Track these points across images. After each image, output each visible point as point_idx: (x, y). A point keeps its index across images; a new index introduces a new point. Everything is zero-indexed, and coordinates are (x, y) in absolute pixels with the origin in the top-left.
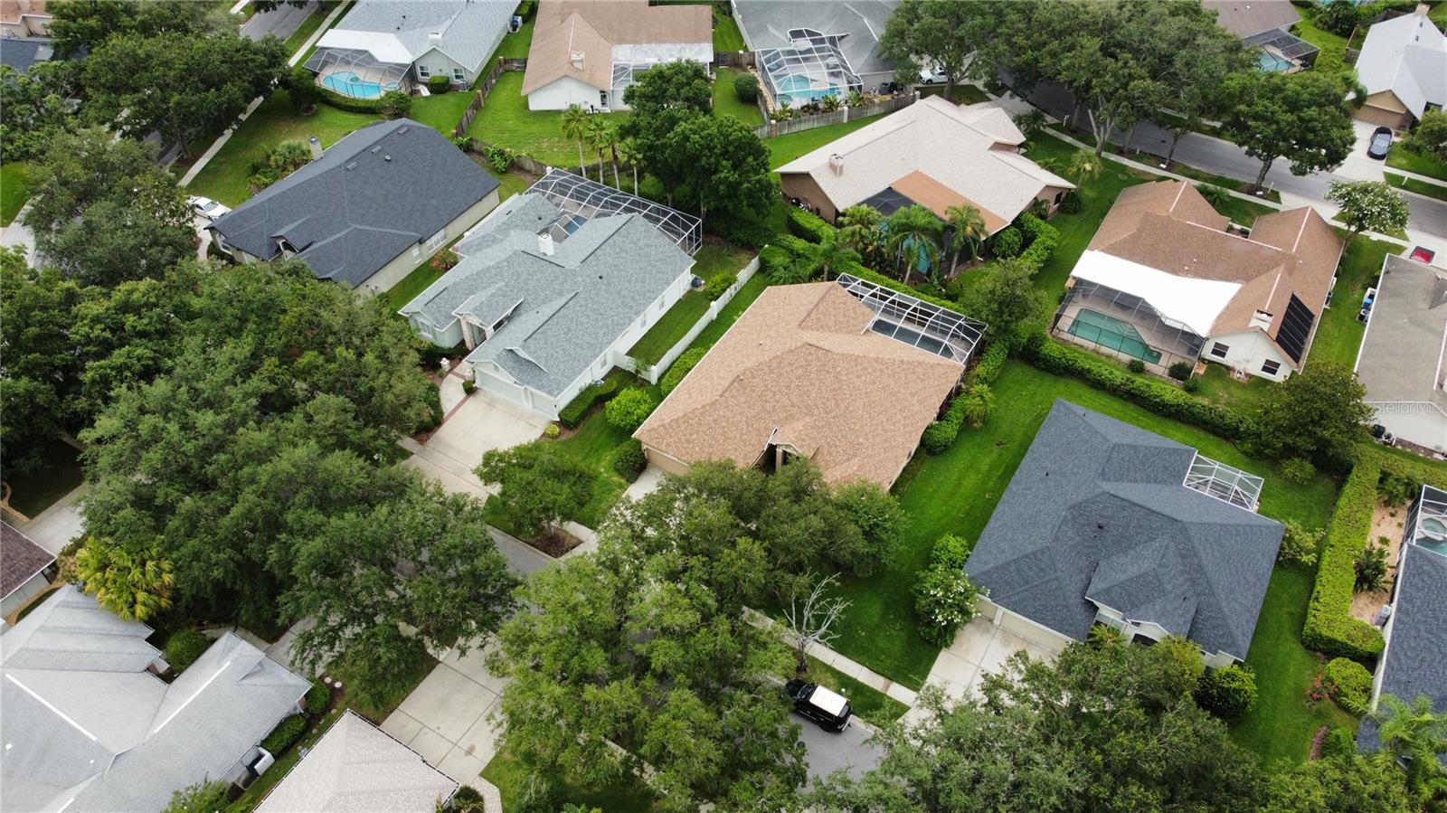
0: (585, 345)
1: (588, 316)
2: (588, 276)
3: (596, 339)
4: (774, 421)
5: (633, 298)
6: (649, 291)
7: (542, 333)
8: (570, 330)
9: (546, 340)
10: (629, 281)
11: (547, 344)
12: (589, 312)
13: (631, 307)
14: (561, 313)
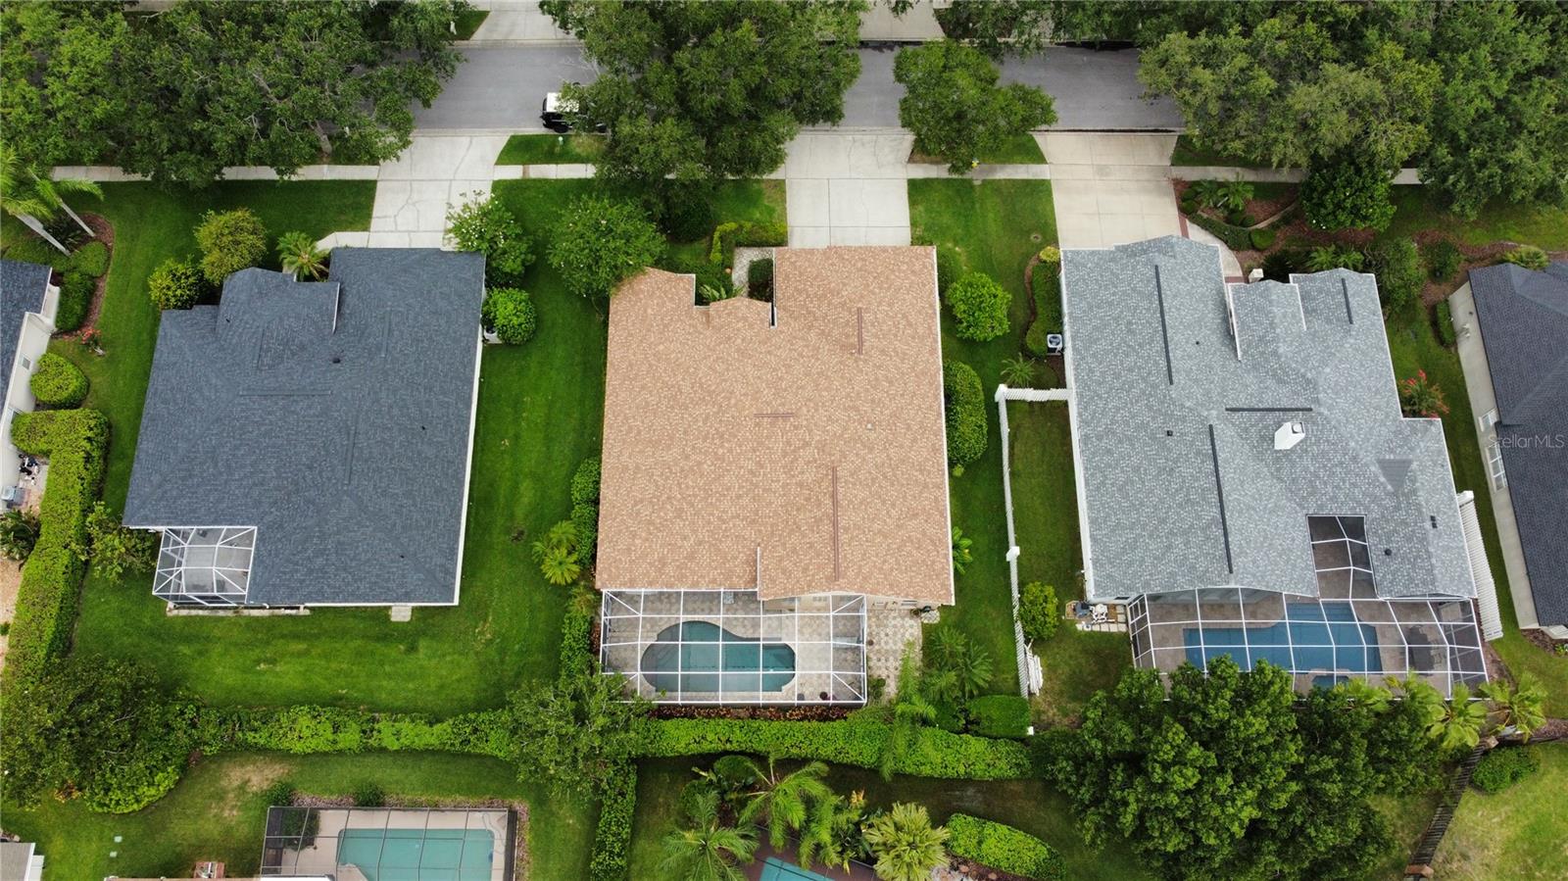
0: (1096, 335)
1: (1131, 370)
2: (1183, 419)
3: (1094, 356)
4: (781, 332)
5: (1109, 452)
6: (1103, 483)
7: (1152, 294)
8: (1130, 331)
9: (1139, 293)
10: (1136, 470)
11: (1134, 290)
12: (1134, 376)
13: (1100, 438)
14: (1159, 338)
